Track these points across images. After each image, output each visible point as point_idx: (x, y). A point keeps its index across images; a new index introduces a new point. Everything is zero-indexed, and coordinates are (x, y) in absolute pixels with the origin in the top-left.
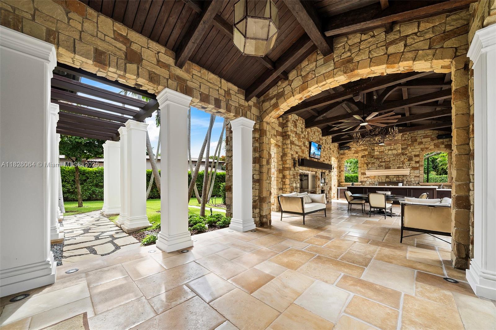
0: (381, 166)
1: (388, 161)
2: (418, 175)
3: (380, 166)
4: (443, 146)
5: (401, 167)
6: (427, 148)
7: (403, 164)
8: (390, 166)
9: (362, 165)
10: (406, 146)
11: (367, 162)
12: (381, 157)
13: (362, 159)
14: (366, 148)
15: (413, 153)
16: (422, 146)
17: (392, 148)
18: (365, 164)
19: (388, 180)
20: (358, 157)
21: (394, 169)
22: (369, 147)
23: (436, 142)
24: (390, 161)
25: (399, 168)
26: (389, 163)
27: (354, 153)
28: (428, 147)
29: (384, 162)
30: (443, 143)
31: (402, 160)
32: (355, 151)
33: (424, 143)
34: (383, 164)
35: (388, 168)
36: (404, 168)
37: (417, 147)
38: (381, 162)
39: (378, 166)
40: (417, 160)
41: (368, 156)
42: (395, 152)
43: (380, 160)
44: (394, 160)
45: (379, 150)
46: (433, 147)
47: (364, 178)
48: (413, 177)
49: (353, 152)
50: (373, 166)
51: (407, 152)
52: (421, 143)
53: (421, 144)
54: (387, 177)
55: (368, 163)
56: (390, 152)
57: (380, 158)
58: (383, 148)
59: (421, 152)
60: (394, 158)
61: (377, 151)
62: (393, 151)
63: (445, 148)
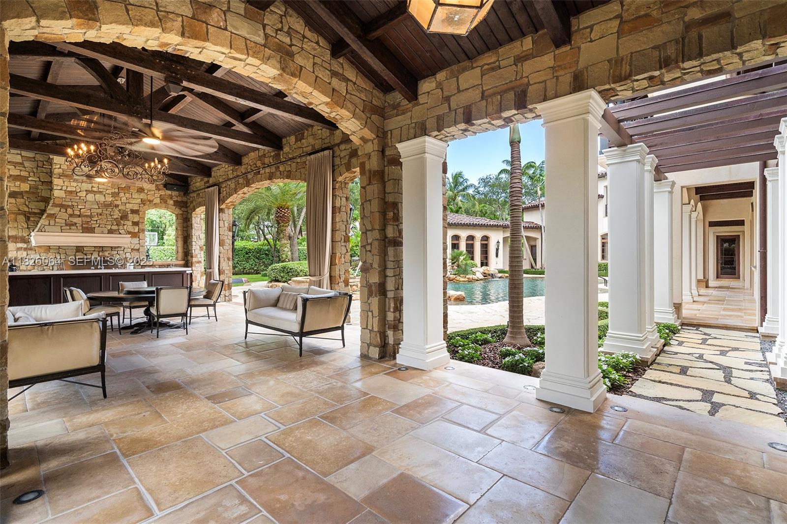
0: (73, 225)
1: (87, 216)
2: (137, 247)
3: (70, 225)
4: (171, 202)
5: (115, 230)
6: (150, 201)
7: (117, 225)
8: (93, 226)
10: (117, 190)
11: (26, 209)
12: (70, 204)
13: (12, 200)
14: (24, 174)
15: (129, 206)
16: (143, 196)
17: (95, 189)
18: (19, 214)
21: (102, 233)
22: (32, 174)
23: (162, 192)
24: (91, 216)
25: (112, 233)
26: (89, 220)
28: (152, 199)
29: (79, 216)
30: (171, 197)
31: (115, 217)
33: (146, 191)
34: (77, 220)
35: (88, 230)
36: (120, 234)
37: (136, 195)
38: (71, 216)
39: (66, 225)
40: (136, 220)
41: (30, 196)
42: (100, 198)
43: (69, 210)
44: (101, 215)
45: (64, 188)
46: (158, 201)
47: (18, 249)
48: (129, 250)
50: (52, 222)
51: (119, 203)
52: (141, 190)
53: (141, 192)
54: (79, 249)
55: (30, 213)
56: (90, 197)
57: (68, 206)
58: (74, 184)
59: (142, 205)
60: (100, 211)
61: (59, 188)
62: (97, 196)
63: (174, 205)
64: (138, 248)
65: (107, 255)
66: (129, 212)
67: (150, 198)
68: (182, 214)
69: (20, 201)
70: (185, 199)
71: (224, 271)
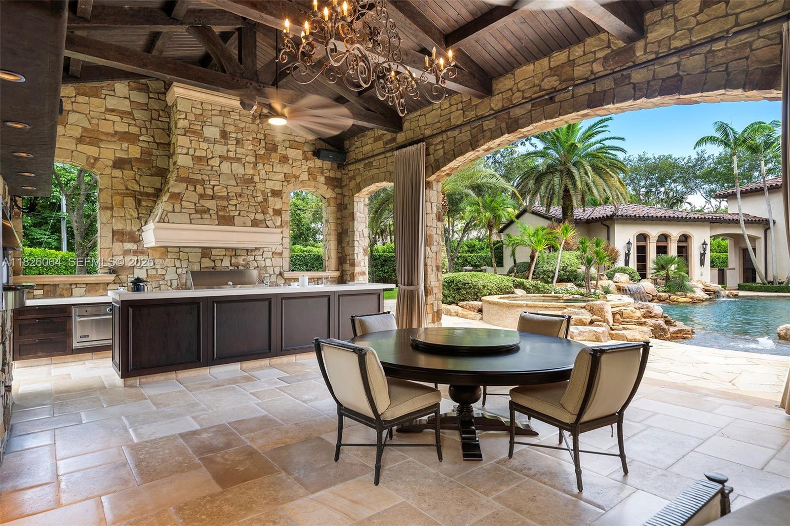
0: (205, 212)
1: (222, 198)
2: (279, 249)
3: (201, 212)
4: (322, 179)
5: (260, 221)
6: (296, 177)
7: (263, 212)
8: (232, 214)
9: (118, 199)
11: (137, 188)
12: (199, 177)
13: (117, 173)
14: (134, 130)
15: (270, 185)
16: (286, 169)
17: (231, 154)
18: (127, 195)
19: (207, 263)
20: (96, 159)
21: (244, 225)
22: (144, 131)
23: (311, 164)
24: (227, 198)
25: (257, 226)
26: (226, 203)
27: (80, 140)
28: (298, 174)
29: (213, 198)
30: (322, 171)
32: (85, 129)
33: (290, 162)
34: (210, 204)
35: (226, 220)
36: (267, 227)
37: (277, 168)
38: (202, 196)
39: (197, 212)
40: (277, 207)
41: (142, 166)
42: (238, 169)
43: (198, 187)
44: (240, 196)
45: (191, 152)
46: (304, 176)
47: (126, 252)
48: (270, 255)
49: (77, 133)
50: (177, 207)
52: (284, 159)
53: (284, 163)
54: (206, 252)
55: (141, 194)
56: (225, 167)
57: (197, 181)
58: (204, 145)
59: (285, 183)
60: (238, 190)
61: (185, 151)
62: (235, 165)
63: (326, 184)
64: (280, 251)
65: (241, 262)
66: (269, 195)
67: (296, 172)
68: (336, 198)
69: (128, 173)
70: (338, 175)
71: (432, 288)
